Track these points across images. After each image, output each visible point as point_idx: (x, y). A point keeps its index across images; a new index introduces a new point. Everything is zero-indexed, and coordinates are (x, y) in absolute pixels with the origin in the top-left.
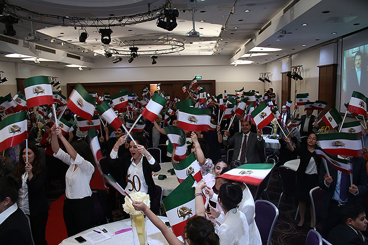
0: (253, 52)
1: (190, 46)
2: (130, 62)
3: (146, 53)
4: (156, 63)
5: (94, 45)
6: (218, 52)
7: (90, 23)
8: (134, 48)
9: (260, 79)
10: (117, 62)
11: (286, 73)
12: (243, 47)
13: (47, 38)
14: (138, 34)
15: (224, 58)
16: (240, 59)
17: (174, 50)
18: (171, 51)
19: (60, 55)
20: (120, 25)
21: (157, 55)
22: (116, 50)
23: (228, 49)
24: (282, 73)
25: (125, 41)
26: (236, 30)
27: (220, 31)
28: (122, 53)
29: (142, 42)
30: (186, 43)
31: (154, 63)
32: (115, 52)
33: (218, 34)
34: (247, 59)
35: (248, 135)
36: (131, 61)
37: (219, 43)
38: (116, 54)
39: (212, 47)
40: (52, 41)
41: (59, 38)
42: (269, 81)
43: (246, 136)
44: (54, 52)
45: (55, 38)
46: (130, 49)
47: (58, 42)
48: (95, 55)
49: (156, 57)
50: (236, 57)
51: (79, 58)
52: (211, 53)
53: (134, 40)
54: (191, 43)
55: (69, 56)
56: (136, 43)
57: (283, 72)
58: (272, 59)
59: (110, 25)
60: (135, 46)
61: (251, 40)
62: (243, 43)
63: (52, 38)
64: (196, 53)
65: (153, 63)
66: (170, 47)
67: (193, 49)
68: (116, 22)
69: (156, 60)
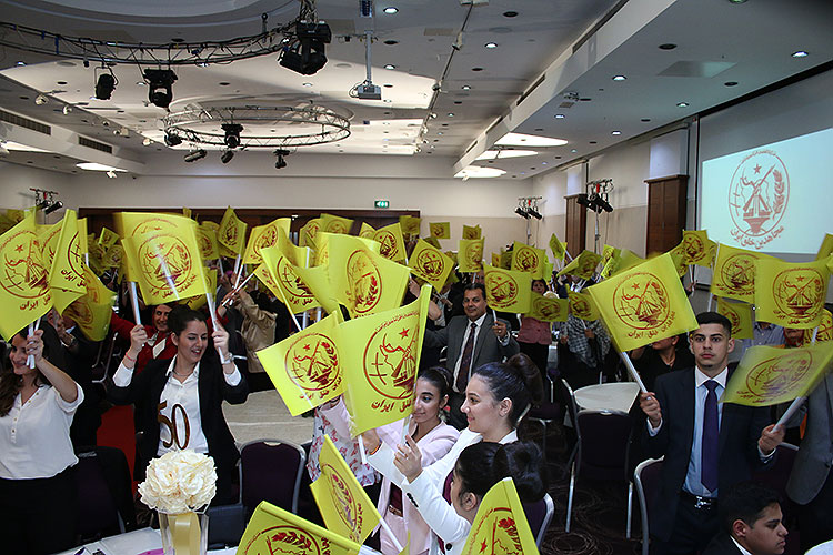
0: (504, 147)
1: (363, 130)
2: (225, 162)
3: (263, 142)
4: (284, 165)
5: (143, 118)
6: (428, 149)
7: (125, 54)
8: (232, 125)
9: (519, 211)
10: (196, 159)
11: (575, 197)
12: (482, 136)
13: (26, 94)
14: (244, 93)
15: (440, 162)
16: (475, 163)
17: (327, 138)
18: (320, 139)
19: (62, 140)
20: (195, 62)
21: (288, 148)
22: (192, 132)
23: (449, 142)
24: (568, 199)
25: (214, 109)
26: (466, 94)
27: (431, 92)
28: (207, 138)
29: (251, 114)
30: (356, 121)
31: (281, 164)
32: (192, 136)
33: (425, 103)
34: (490, 163)
35: (479, 322)
36: (228, 157)
37: (429, 125)
38: (193, 140)
39: (413, 134)
40: (39, 102)
41: (55, 96)
42: (539, 217)
43: (474, 326)
44: (47, 131)
45: (45, 94)
46: (224, 127)
47: (54, 106)
48: (146, 143)
49: (286, 153)
50: (466, 160)
51: (109, 150)
52: (410, 150)
53: (234, 109)
54: (366, 123)
55: (83, 142)
56: (238, 114)
57: (569, 195)
58: (546, 166)
59: (170, 62)
60: (236, 123)
61: (501, 120)
62: (483, 128)
63: (39, 93)
64: (378, 149)
65: (278, 166)
66: (318, 129)
67: (370, 138)
68: (186, 55)
69: (285, 159)
